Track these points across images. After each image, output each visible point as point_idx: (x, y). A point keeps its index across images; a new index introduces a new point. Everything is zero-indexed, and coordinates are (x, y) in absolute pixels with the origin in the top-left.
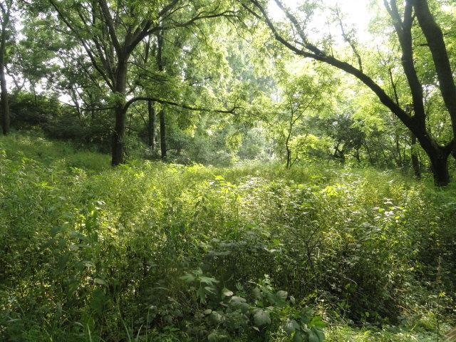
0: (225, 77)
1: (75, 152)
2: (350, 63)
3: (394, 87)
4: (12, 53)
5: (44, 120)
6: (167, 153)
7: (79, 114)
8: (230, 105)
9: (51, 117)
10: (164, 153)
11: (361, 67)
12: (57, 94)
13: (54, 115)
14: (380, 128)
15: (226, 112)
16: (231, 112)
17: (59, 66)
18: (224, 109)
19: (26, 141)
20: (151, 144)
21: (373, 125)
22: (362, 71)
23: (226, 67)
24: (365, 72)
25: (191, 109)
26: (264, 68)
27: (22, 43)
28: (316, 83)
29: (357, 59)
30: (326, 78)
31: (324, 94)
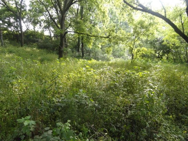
0: (107, 22)
1: (47, 54)
2: (160, 13)
3: (182, 24)
4: (25, 14)
5: (37, 41)
6: (84, 55)
7: (51, 39)
8: (108, 34)
9: (40, 40)
10: (83, 54)
11: (165, 14)
12: (43, 31)
13: (42, 39)
14: (177, 45)
15: (106, 37)
16: (108, 37)
17: (44, 19)
18: (105, 36)
19: (28, 49)
20: (78, 51)
21: (173, 43)
22: (166, 16)
23: (107, 17)
24: (167, 17)
25: (90, 36)
26: (123, 17)
27: (29, 10)
28: (146, 23)
29: (164, 11)
30: (152, 21)
31: (151, 29)
